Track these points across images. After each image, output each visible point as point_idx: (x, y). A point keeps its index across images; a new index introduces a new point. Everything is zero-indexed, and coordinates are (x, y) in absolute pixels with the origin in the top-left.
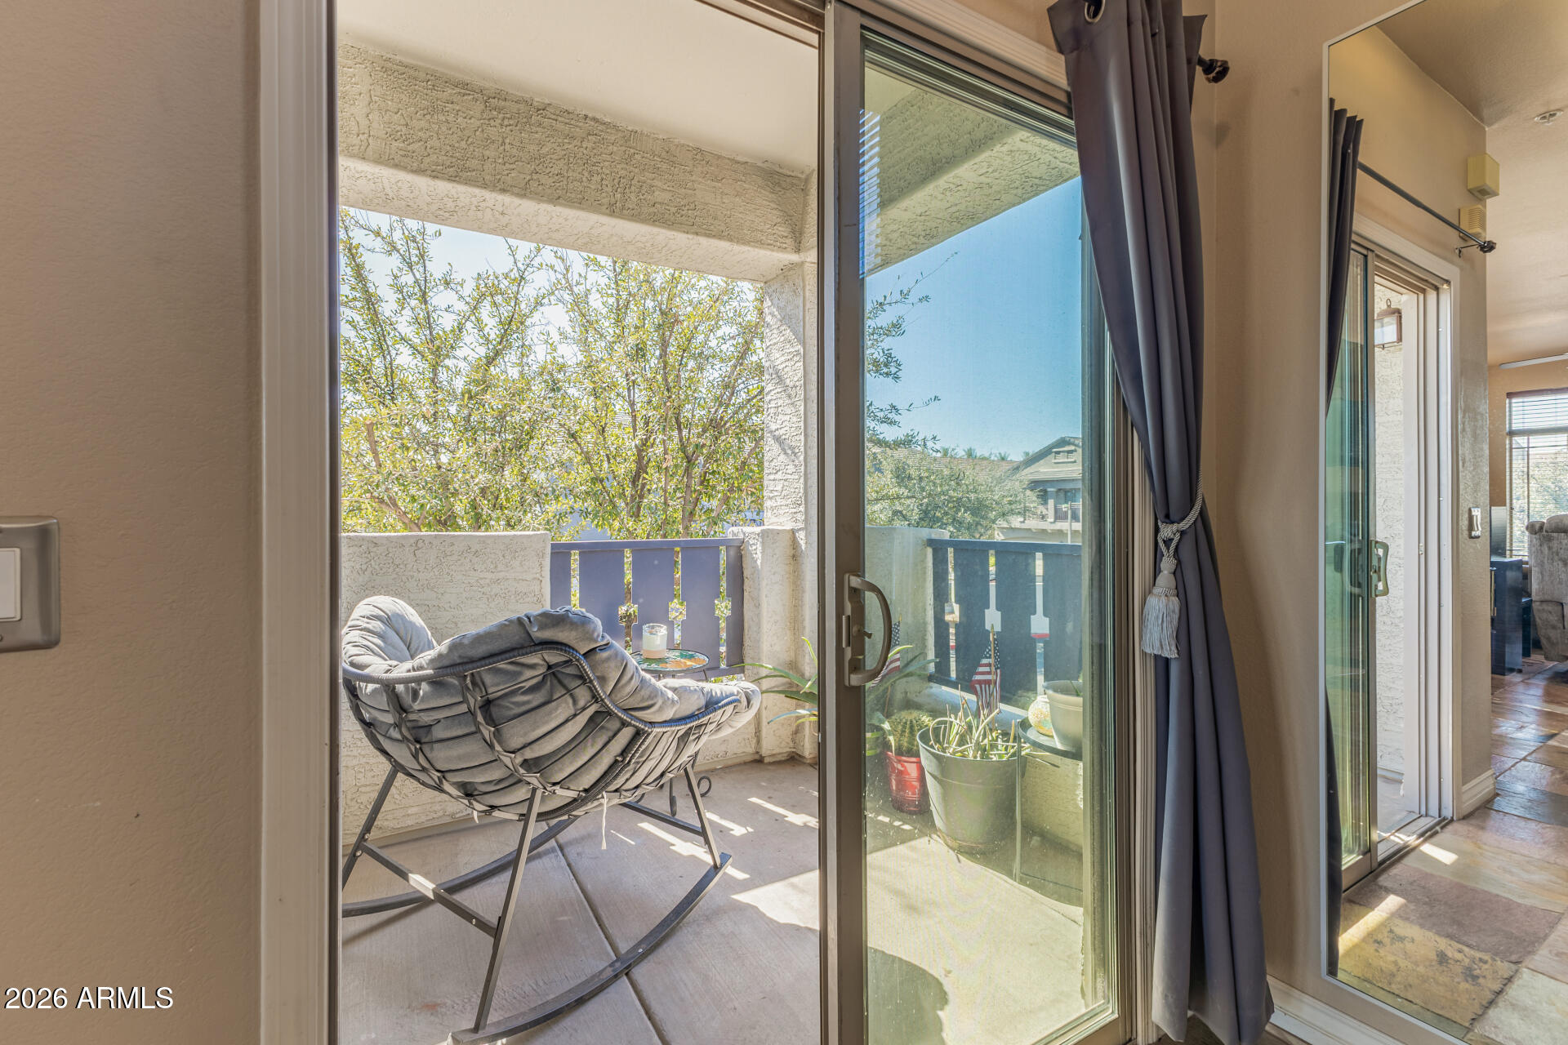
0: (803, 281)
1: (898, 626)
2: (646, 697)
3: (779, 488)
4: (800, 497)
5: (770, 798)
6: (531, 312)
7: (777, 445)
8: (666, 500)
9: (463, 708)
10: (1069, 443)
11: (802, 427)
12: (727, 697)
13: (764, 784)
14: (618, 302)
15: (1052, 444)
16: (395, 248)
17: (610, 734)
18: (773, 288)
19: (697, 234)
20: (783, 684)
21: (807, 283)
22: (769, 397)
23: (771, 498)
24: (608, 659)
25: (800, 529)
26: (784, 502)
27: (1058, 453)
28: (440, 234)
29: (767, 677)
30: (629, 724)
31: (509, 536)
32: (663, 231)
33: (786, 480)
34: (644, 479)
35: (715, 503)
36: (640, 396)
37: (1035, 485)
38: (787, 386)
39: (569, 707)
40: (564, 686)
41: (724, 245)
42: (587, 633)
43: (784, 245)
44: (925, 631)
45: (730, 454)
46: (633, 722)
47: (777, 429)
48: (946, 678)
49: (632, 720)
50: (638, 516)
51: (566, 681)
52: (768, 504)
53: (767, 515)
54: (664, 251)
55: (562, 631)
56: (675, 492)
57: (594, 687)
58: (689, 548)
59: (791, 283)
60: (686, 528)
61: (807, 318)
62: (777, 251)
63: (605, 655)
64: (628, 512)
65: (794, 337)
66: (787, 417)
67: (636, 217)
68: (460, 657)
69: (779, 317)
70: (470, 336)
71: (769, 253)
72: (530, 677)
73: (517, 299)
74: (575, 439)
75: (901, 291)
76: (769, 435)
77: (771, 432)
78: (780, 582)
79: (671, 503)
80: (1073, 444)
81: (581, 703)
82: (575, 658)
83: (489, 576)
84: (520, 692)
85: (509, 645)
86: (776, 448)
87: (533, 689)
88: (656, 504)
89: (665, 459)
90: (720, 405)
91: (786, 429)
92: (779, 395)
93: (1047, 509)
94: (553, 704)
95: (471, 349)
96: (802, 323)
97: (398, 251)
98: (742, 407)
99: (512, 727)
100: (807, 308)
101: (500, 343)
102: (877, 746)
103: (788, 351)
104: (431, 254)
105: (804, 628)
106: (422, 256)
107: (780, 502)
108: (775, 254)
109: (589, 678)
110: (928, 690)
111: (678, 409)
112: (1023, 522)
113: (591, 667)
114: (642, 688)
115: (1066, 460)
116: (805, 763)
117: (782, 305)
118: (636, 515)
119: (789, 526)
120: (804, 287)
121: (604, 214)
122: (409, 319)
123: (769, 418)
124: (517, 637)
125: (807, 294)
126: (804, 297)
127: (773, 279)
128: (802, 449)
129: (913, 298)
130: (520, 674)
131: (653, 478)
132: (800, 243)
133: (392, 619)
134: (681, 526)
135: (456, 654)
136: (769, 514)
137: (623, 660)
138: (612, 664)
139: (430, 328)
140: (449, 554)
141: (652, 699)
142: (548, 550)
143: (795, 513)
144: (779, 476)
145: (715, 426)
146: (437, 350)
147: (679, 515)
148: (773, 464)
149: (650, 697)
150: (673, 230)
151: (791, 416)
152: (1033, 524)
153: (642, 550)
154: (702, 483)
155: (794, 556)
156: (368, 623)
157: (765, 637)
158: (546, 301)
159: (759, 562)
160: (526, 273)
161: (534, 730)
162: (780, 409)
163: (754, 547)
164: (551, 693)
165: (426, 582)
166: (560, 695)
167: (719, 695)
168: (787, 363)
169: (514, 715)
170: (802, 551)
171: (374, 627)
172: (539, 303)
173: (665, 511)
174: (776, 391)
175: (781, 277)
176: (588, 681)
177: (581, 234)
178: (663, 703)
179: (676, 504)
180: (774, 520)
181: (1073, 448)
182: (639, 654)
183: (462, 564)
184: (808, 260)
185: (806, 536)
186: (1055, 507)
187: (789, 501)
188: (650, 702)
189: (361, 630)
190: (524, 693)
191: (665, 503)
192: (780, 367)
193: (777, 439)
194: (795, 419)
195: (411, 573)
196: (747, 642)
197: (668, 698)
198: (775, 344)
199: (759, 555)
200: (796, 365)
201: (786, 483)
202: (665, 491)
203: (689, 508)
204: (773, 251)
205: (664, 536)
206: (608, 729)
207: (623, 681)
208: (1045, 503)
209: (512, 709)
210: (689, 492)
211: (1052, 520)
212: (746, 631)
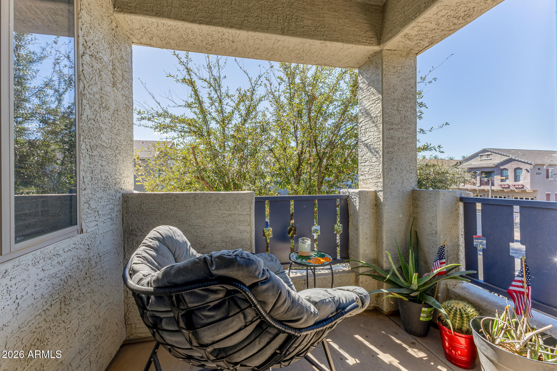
0: (382, 60)
1: (444, 247)
2: (295, 314)
3: (367, 170)
4: (380, 174)
5: (367, 337)
6: (258, 104)
7: (366, 148)
8: (310, 177)
9: (172, 315)
10: (488, 151)
11: (381, 138)
12: (350, 303)
13: (362, 326)
14: (290, 95)
15: (479, 152)
16: (211, 86)
17: (271, 336)
18: (363, 69)
19: (325, 40)
20: (370, 271)
21: (384, 61)
22: (361, 125)
23: (362, 175)
24: (266, 290)
25: (380, 191)
26: (370, 177)
27: (482, 156)
28: (226, 77)
29: (362, 266)
30: (284, 332)
31: (236, 194)
32: (308, 40)
33: (371, 166)
34: (301, 168)
35: (332, 178)
36: (299, 134)
37: (470, 170)
38: (372, 117)
39: (241, 321)
40: (239, 307)
41: (339, 45)
42: (251, 272)
43: (372, 42)
44: (459, 250)
45: (339, 156)
46: (286, 331)
47: (366, 140)
48: (476, 280)
49: (286, 329)
50: (299, 184)
51: (240, 302)
52: (361, 178)
53: (360, 183)
54: (309, 54)
55: (232, 271)
56: (314, 173)
57: (258, 309)
58: (321, 199)
59: (374, 63)
60: (319, 189)
61: (384, 79)
62: (368, 45)
63: (264, 287)
64: (295, 182)
65: (376, 91)
66: (372, 133)
67: (294, 34)
68: (168, 282)
69: (367, 83)
70: (236, 116)
71: (363, 47)
72: (214, 298)
73: (252, 98)
74: (273, 152)
75: (421, 77)
76: (361, 143)
77: (362, 142)
78: (369, 218)
79: (312, 178)
80: (490, 152)
81: (249, 318)
82: (242, 290)
83: (227, 212)
84: (207, 309)
85: (197, 277)
86: (365, 150)
87: (216, 308)
88: (306, 179)
89: (310, 159)
90: (334, 134)
91: (371, 139)
92: (367, 123)
93: (476, 180)
94: (230, 319)
95: (237, 120)
96: (381, 82)
97: (212, 86)
98: (343, 135)
99: (204, 331)
100: (384, 74)
101: (246, 116)
102: (430, 316)
103: (372, 99)
104: (222, 85)
105: (383, 243)
106: (219, 86)
107: (367, 176)
108: (366, 47)
109: (254, 303)
110: (461, 284)
111: (316, 137)
112: (464, 186)
113: (254, 295)
114: (292, 307)
115: (486, 159)
116: (383, 314)
117: (368, 76)
118: (298, 183)
119: (373, 189)
120: (382, 63)
121: (279, 34)
122: (215, 110)
123: (361, 135)
124: (202, 273)
125: (384, 67)
126: (382, 69)
127: (364, 64)
128: (381, 149)
129: (427, 80)
130: (207, 297)
131: (305, 168)
132: (380, 40)
133: (165, 239)
134: (317, 189)
135: (166, 280)
136: (361, 183)
137: (278, 290)
138: (270, 293)
139: (223, 113)
140: (209, 202)
141: (300, 315)
142: (254, 200)
143: (377, 182)
144: (367, 163)
145: (331, 144)
146: (224, 121)
147: (316, 183)
148: (363, 158)
149: (298, 314)
150: (313, 39)
151: (374, 132)
152: (468, 186)
153: (299, 200)
154: (326, 169)
155: (376, 205)
156: (151, 242)
157: (361, 246)
158: (263, 99)
159: (357, 208)
160: (255, 88)
161: (218, 334)
162: (367, 130)
163: (354, 200)
164: (228, 311)
165: (199, 215)
166: (234, 313)
167: (344, 302)
168: (372, 106)
169: (205, 323)
170: (381, 202)
171: (153, 244)
172: (260, 100)
173: (310, 182)
174: (365, 121)
175: (369, 62)
176: (253, 305)
177: (269, 49)
178: (308, 317)
179: (315, 178)
180: (364, 186)
181: (490, 153)
182: (297, 252)
183: (214, 207)
184: (385, 48)
185: (383, 195)
186: (480, 179)
187: (373, 176)
188: (300, 317)
189: (146, 246)
190: (210, 310)
191: (310, 179)
192: (368, 108)
193: (366, 145)
194: (376, 134)
195: (192, 211)
196: (351, 247)
197: (311, 313)
198: (364, 97)
199: (358, 204)
200: (377, 105)
201: (371, 167)
202: (310, 173)
203: (321, 180)
204: (365, 45)
205: (310, 193)
206: (269, 333)
207: (279, 304)
208: (475, 178)
209: (203, 319)
210: (320, 173)
211: (479, 185)
212: (350, 242)
